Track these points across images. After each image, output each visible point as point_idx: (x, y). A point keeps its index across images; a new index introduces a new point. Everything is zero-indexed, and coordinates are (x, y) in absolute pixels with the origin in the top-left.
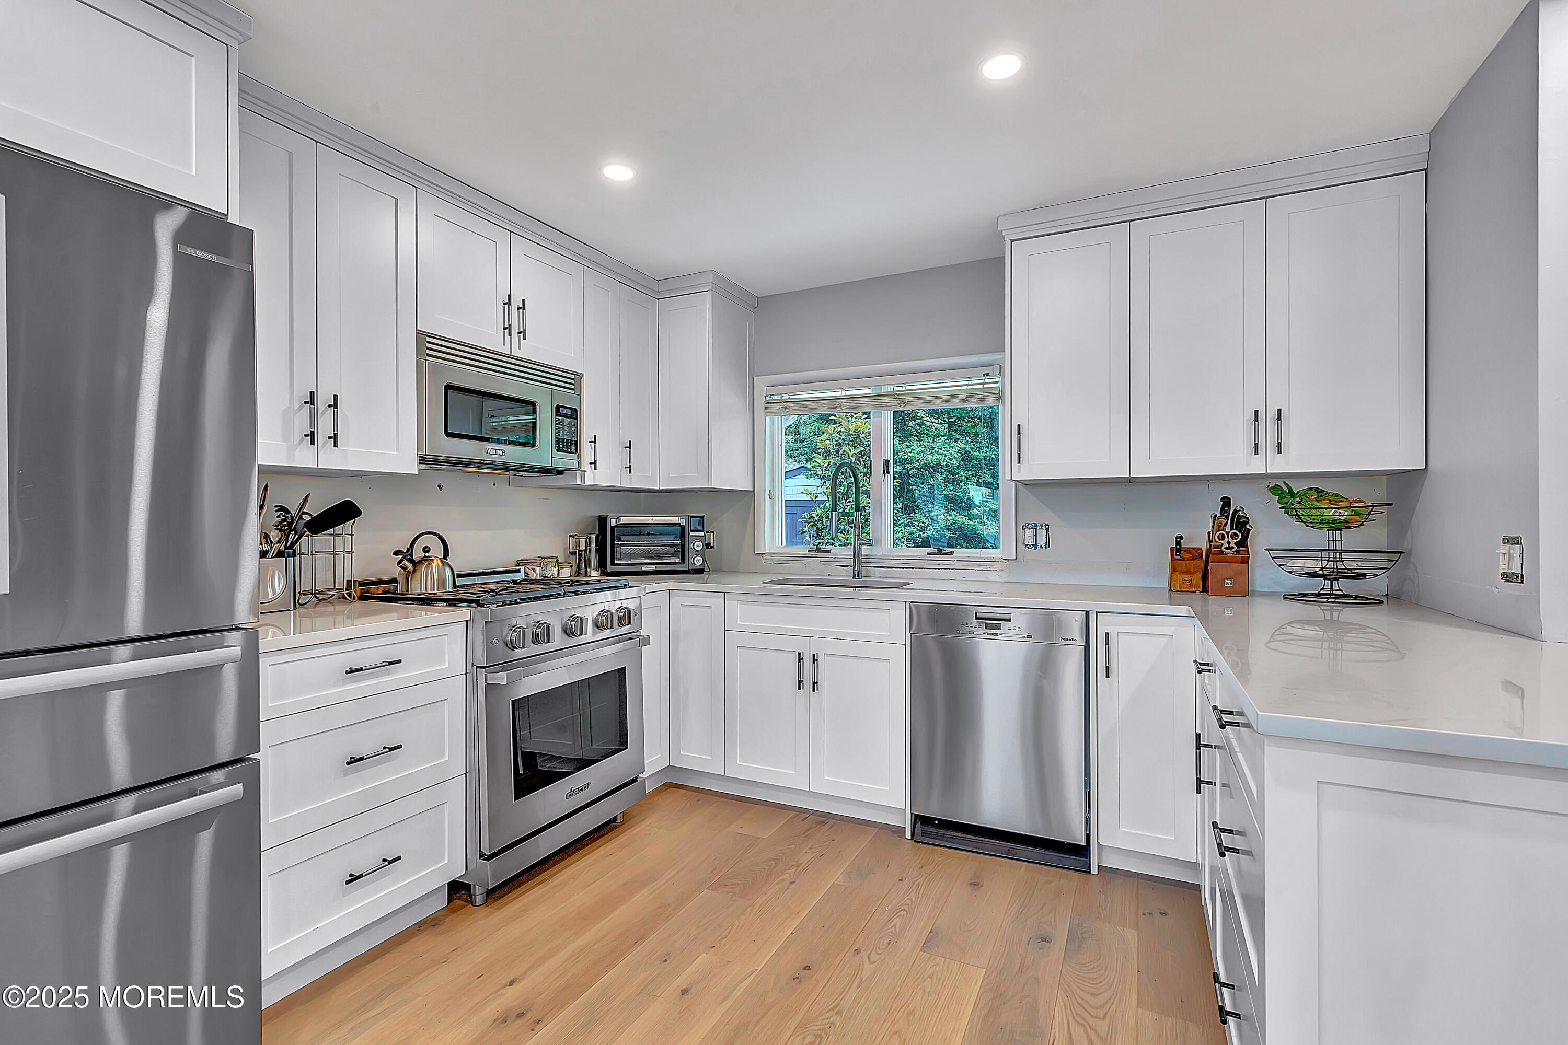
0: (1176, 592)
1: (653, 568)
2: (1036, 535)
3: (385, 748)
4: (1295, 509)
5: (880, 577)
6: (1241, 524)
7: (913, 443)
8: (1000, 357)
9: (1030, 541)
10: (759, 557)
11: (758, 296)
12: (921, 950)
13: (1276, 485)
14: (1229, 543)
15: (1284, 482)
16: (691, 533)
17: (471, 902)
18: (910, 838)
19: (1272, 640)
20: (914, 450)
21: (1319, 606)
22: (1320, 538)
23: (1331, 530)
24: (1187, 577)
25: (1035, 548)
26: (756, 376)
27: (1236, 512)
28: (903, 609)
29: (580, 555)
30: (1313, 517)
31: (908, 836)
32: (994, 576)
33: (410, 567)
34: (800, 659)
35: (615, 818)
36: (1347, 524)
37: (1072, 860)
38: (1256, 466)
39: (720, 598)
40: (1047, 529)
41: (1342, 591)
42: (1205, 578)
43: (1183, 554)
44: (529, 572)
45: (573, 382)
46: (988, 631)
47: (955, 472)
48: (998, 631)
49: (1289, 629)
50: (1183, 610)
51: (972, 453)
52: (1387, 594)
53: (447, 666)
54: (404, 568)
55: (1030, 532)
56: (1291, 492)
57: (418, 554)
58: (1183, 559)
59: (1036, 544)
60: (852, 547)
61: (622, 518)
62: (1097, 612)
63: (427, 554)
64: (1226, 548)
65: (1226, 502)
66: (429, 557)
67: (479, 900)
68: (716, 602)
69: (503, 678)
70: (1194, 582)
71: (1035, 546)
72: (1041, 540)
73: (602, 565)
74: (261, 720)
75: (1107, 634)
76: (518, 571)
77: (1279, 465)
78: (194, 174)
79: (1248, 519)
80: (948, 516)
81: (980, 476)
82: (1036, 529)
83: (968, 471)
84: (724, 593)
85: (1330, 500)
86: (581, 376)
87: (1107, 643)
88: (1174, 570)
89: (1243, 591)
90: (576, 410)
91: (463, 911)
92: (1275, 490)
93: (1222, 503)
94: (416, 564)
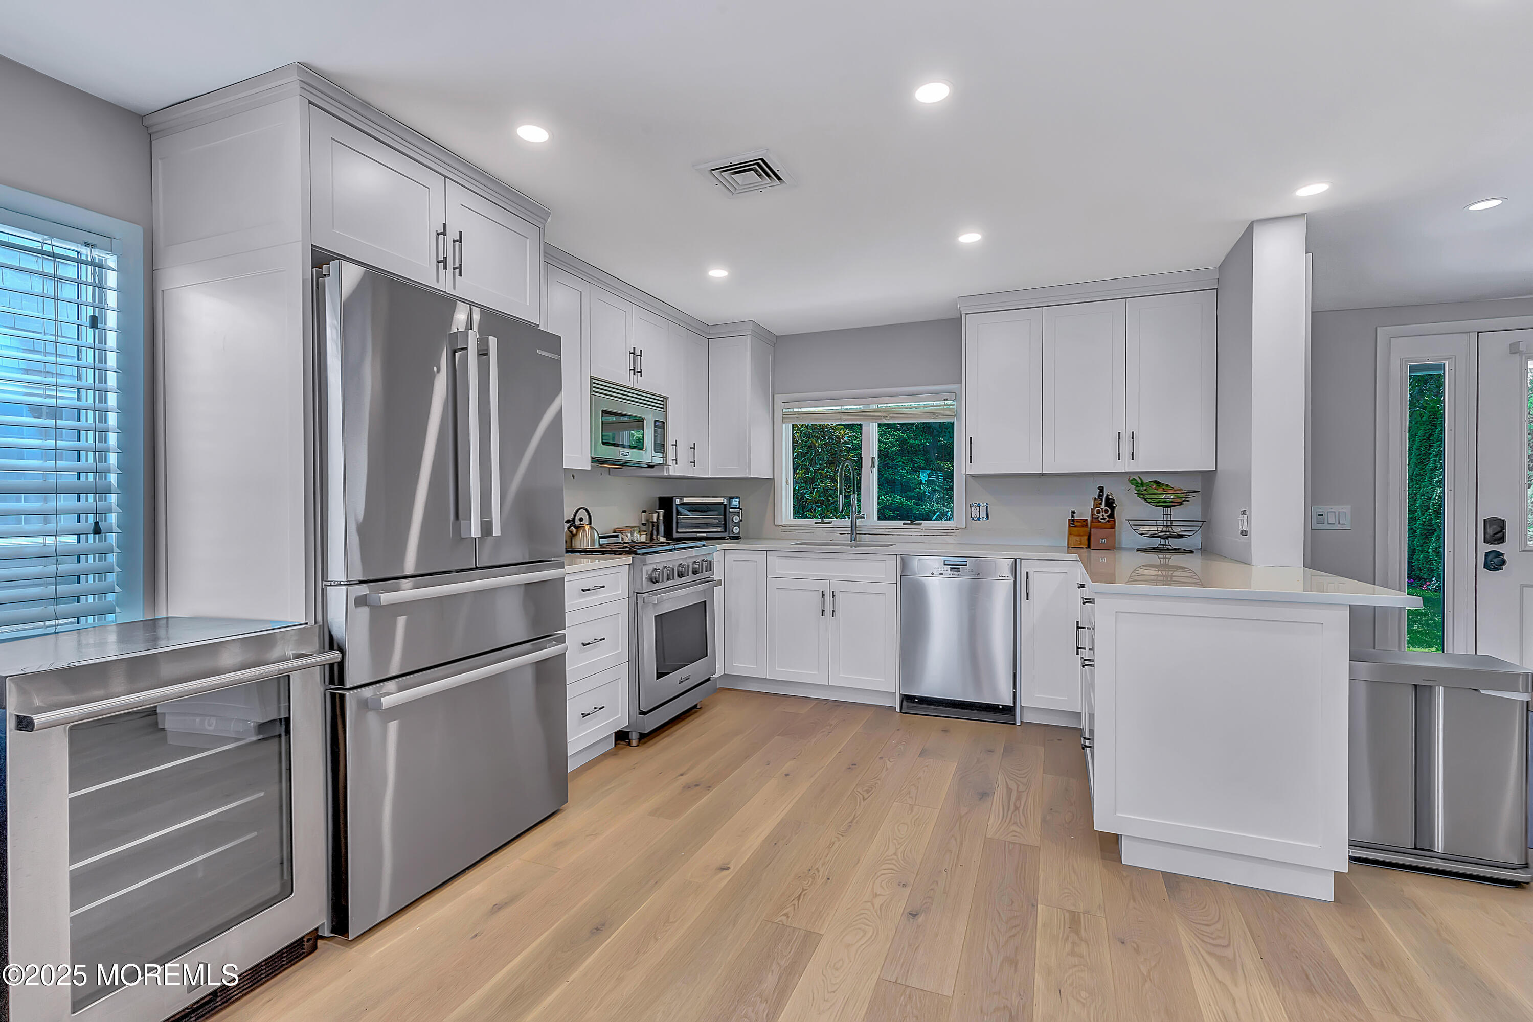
0: (1071, 548)
1: (705, 535)
2: (979, 511)
3: (596, 639)
4: (1143, 494)
5: (869, 541)
6: (1110, 503)
7: (856, 431)
8: (957, 387)
9: (975, 514)
10: (777, 527)
11: (777, 335)
12: (919, 757)
13: (1134, 479)
14: (1103, 515)
15: (1139, 477)
16: (731, 510)
17: (629, 744)
18: (899, 711)
19: (1130, 580)
20: (857, 438)
21: (1157, 554)
22: (1159, 513)
23: (1166, 507)
24: (1078, 538)
25: (979, 520)
26: (776, 394)
27: (1107, 495)
28: (894, 560)
29: (653, 526)
30: (1153, 499)
31: (898, 710)
32: (950, 540)
33: (574, 531)
34: (823, 595)
35: (696, 705)
36: (1173, 504)
37: (1002, 717)
38: (1119, 467)
39: (764, 554)
40: (987, 507)
41: (1170, 545)
42: (1089, 539)
43: (1076, 524)
44: (624, 537)
45: (662, 403)
46: (952, 572)
47: (893, 458)
48: (959, 573)
49: (1141, 571)
50: (1074, 556)
51: (908, 440)
52: (1201, 549)
53: (620, 592)
54: (571, 532)
55: (975, 510)
56: (1142, 484)
57: (577, 522)
58: (1076, 526)
59: (980, 517)
60: (850, 520)
61: (685, 498)
62: (1021, 559)
63: (582, 523)
64: (1102, 519)
65: (1101, 489)
66: (583, 525)
67: (634, 743)
68: (761, 557)
69: (655, 601)
70: (1083, 541)
71: (979, 519)
72: (983, 514)
73: (668, 534)
74: (566, 611)
75: (1027, 573)
76: (617, 536)
77: (1132, 467)
78: (528, 304)
79: (1114, 500)
80: (888, 498)
81: (915, 461)
82: (980, 507)
83: (905, 457)
84: (767, 551)
85: (1164, 489)
86: (666, 398)
87: (1027, 578)
88: (1070, 534)
89: (1112, 547)
90: (664, 422)
91: (625, 749)
92: (1133, 482)
93: (1098, 490)
94: (577, 528)
